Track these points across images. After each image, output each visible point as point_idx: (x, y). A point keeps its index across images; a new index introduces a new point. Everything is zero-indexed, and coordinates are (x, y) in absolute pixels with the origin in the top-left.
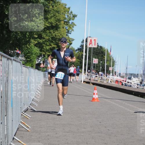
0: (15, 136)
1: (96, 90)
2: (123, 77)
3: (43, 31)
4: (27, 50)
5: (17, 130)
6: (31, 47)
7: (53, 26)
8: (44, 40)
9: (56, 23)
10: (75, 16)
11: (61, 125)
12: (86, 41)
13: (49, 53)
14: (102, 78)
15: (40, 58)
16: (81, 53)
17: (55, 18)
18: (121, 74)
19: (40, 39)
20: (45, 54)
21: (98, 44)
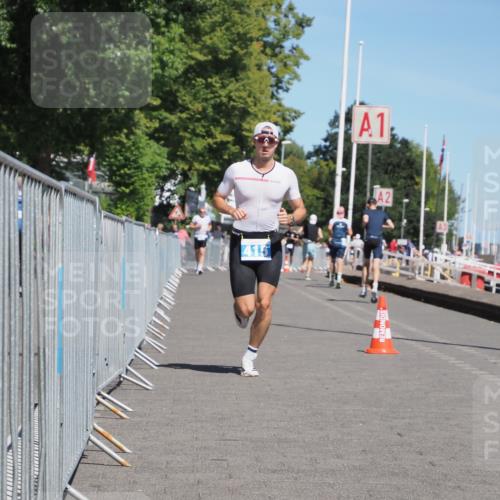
0: (70, 483)
1: (384, 309)
2: (489, 259)
3: (182, 79)
4: (120, 151)
5: (79, 462)
6: (134, 144)
7: (221, 61)
8: (184, 115)
9: (231, 48)
10: (303, 23)
11: (248, 443)
12: (349, 119)
13: (202, 167)
14: (407, 262)
15: (168, 186)
16: (327, 165)
17: (227, 29)
18: (483, 246)
19: (171, 111)
20: (190, 169)
21: (394, 132)
